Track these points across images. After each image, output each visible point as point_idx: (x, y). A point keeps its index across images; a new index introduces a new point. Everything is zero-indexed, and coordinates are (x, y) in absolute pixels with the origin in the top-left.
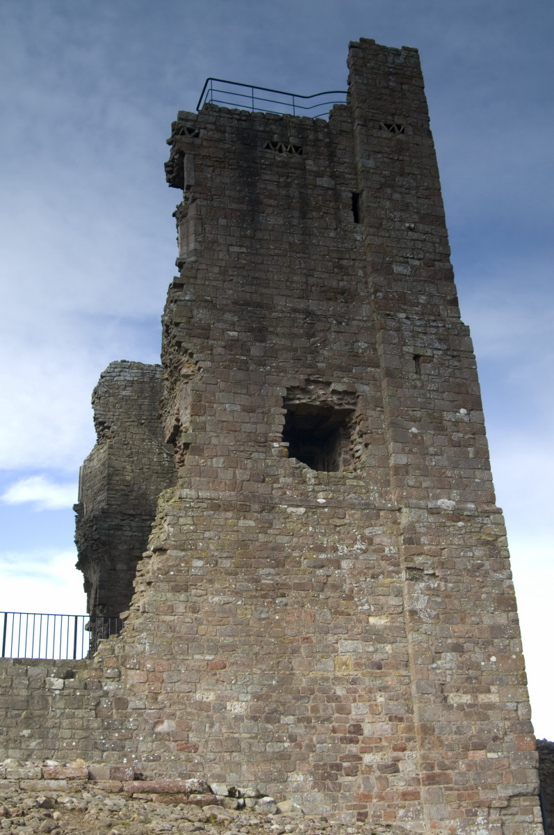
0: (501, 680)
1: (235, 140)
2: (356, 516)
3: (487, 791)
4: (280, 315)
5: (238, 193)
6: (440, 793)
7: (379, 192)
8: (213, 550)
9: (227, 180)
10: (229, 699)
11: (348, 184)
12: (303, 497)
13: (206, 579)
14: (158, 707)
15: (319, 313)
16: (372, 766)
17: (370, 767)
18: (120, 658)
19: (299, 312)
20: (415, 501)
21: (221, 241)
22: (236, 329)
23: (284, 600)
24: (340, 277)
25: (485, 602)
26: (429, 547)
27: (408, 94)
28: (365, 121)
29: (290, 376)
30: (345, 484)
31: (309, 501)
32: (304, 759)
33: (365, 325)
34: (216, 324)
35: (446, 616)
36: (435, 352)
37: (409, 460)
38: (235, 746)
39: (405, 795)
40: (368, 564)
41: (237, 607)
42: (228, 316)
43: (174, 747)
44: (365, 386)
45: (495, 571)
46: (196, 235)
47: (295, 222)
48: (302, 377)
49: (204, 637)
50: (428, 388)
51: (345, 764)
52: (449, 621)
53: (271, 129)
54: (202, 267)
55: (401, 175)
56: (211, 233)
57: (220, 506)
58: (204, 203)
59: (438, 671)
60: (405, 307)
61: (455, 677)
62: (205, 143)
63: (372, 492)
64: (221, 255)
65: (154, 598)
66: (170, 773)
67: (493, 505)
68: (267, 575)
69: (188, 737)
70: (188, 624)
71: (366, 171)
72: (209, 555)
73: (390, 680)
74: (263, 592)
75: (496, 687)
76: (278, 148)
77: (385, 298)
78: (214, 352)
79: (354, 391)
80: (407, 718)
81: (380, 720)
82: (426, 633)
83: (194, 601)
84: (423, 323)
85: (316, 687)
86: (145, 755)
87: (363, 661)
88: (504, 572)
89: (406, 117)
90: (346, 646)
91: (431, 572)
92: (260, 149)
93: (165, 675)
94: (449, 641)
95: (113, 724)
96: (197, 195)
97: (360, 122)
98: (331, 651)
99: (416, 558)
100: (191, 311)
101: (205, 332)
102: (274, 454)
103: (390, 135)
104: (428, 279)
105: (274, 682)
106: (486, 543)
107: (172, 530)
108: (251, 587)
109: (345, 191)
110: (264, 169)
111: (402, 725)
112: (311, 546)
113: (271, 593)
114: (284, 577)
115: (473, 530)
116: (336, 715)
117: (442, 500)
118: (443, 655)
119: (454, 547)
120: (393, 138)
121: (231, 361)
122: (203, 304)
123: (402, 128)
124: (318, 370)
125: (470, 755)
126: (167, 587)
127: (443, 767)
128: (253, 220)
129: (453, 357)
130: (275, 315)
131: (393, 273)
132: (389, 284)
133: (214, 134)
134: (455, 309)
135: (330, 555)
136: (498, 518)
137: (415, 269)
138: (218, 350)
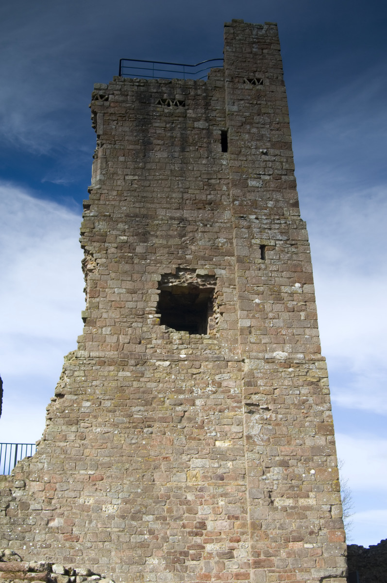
0: (318, 488)
1: (134, 100)
2: (209, 367)
3: (303, 573)
4: (160, 222)
5: (134, 138)
6: (264, 574)
7: (240, 128)
8: (98, 394)
9: (127, 129)
10: (105, 503)
11: (218, 125)
12: (169, 353)
13: (92, 415)
14: (51, 508)
15: (190, 219)
16: (212, 553)
17: (210, 554)
18: (25, 473)
19: (174, 219)
20: (254, 354)
21: (120, 172)
22: (126, 234)
23: (150, 429)
24: (208, 192)
25: (308, 429)
26: (264, 388)
27: (267, 56)
28: (232, 78)
29: (164, 266)
30: (203, 343)
31: (174, 357)
32: (160, 547)
33: (225, 226)
34: (111, 232)
35: (275, 439)
36: (277, 242)
37: (252, 323)
38: (108, 537)
39: (237, 576)
40: (217, 401)
41: (114, 435)
42: (121, 226)
43: (62, 537)
44: (222, 270)
45: (317, 405)
46: (101, 170)
47: (176, 155)
48: (174, 266)
49: (88, 458)
50: (270, 269)
51: (191, 552)
52: (277, 443)
53: (162, 90)
54: (103, 192)
55: (258, 115)
56: (113, 168)
57: (105, 362)
58: (109, 146)
59: (267, 482)
60: (256, 211)
61: (281, 485)
62: (112, 105)
63: (224, 348)
64: (119, 183)
65: (53, 430)
66: (57, 556)
67: (319, 355)
68: (138, 411)
69: (72, 530)
70: (76, 448)
71: (232, 114)
72: (95, 398)
73: (229, 489)
74: (134, 424)
75: (314, 493)
76: (166, 103)
77: (241, 205)
78: (109, 251)
79: (214, 274)
80: (242, 517)
81: (220, 518)
82: (258, 453)
83: (82, 431)
84: (269, 221)
85: (172, 494)
86: (40, 543)
87: (210, 474)
88: (325, 405)
89: (264, 72)
90: (196, 463)
91: (265, 406)
92: (153, 105)
93: (57, 485)
94: (277, 458)
95: (17, 521)
96: (104, 142)
97: (228, 80)
98: (185, 467)
99: (253, 396)
100: (94, 224)
101: (103, 238)
102: (149, 323)
103: (251, 86)
104: (275, 189)
105: (139, 490)
106: (312, 383)
107: (68, 380)
108: (125, 421)
109: (216, 130)
110: (155, 119)
111: (238, 523)
112: (173, 389)
113: (140, 425)
114: (151, 413)
115: (300, 374)
116: (186, 515)
117: (277, 352)
118: (271, 469)
119: (284, 387)
120: (254, 89)
121: (121, 257)
122: (102, 218)
123: (261, 81)
124: (187, 261)
125: (290, 546)
126: (63, 422)
127: (268, 555)
128: (145, 156)
129: (292, 245)
130: (156, 222)
131: (248, 186)
132: (244, 195)
133: (119, 98)
134: (296, 210)
135: (188, 396)
136: (322, 365)
137: (266, 182)
138: (112, 250)
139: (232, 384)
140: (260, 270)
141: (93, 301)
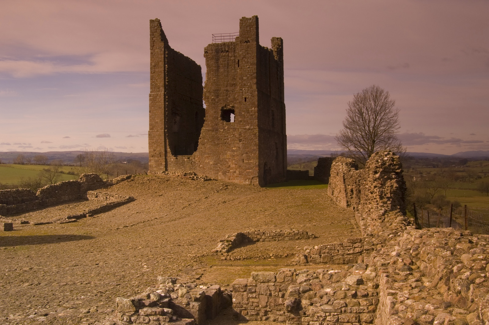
1: (215, 52)
2: (232, 130)
5: (215, 65)
6: (241, 176)
7: (243, 59)
8: (208, 138)
9: (213, 62)
13: (207, 143)
14: (200, 163)
15: (229, 90)
17: (231, 172)
19: (225, 91)
20: (242, 127)
23: (219, 146)
24: (234, 81)
25: (252, 145)
26: (243, 136)
27: (251, 31)
29: (222, 104)
30: (231, 124)
31: (224, 128)
32: (221, 171)
33: (237, 92)
34: (210, 96)
36: (249, 96)
37: (242, 119)
38: (211, 169)
39: (236, 176)
40: (233, 139)
41: (212, 147)
42: (212, 94)
45: (255, 139)
46: (207, 77)
48: (225, 104)
49: (206, 152)
50: (247, 104)
51: (227, 171)
52: (245, 148)
53: (222, 47)
54: (208, 84)
55: (248, 54)
56: (210, 76)
57: (209, 131)
58: (209, 69)
59: (243, 157)
60: (245, 87)
61: (246, 158)
62: (209, 54)
63: (235, 125)
64: (211, 80)
66: (202, 172)
67: (257, 127)
68: (216, 142)
69: (204, 167)
70: (204, 150)
71: (240, 55)
73: (235, 158)
75: (253, 159)
76: (223, 52)
77: (241, 85)
79: (234, 106)
81: (233, 165)
82: (241, 151)
83: (205, 147)
84: (247, 90)
85: (224, 160)
86: (198, 170)
87: (231, 155)
89: (250, 38)
90: (229, 153)
91: (243, 140)
92: (220, 53)
93: (201, 158)
94: (245, 152)
97: (240, 42)
98: (226, 154)
99: (241, 138)
100: (206, 94)
101: (208, 98)
102: (219, 120)
103: (246, 44)
104: (250, 79)
105: (217, 159)
106: (254, 134)
108: (214, 144)
109: (236, 60)
110: (220, 58)
111: (237, 166)
112: (224, 136)
114: (219, 142)
116: (226, 164)
117: (247, 126)
119: (248, 135)
121: (213, 103)
122: (208, 92)
123: (249, 41)
124: (228, 103)
125: (247, 171)
126: (202, 144)
127: (242, 172)
128: (218, 71)
129: (253, 97)
130: (220, 92)
131: (243, 79)
132: (242, 82)
133: (211, 52)
134: (256, 85)
135: (227, 138)
136: (257, 129)
137: (248, 78)
138: (210, 101)
139: (237, 134)
140: (244, 104)
141: (206, 115)
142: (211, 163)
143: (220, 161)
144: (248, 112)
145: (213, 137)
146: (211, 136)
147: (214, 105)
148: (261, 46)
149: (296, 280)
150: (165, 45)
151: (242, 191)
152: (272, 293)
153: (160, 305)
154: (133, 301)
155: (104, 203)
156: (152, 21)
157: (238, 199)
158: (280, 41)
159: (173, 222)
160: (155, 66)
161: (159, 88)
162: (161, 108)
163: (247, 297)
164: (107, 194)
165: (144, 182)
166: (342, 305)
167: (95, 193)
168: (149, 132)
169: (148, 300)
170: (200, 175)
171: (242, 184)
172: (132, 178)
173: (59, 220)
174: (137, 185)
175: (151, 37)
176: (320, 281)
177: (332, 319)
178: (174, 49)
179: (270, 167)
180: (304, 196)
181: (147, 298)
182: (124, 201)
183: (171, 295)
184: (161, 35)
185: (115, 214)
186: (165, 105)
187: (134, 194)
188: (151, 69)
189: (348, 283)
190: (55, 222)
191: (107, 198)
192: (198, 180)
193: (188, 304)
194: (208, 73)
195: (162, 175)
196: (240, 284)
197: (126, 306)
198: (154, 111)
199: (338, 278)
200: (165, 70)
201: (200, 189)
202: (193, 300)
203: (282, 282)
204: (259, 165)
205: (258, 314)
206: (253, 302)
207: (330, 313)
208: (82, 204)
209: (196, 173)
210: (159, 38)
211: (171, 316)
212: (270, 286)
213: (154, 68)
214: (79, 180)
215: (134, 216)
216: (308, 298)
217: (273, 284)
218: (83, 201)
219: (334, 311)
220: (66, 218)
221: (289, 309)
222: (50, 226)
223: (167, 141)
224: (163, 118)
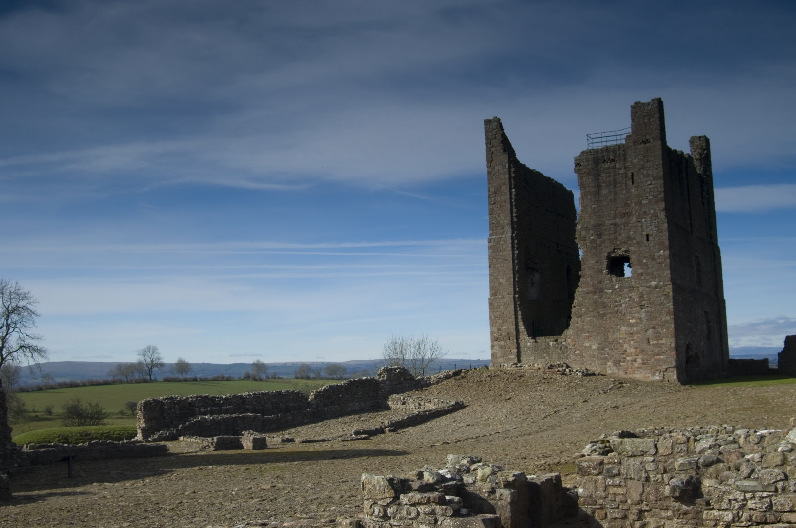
0: (666, 336)
1: (592, 163)
2: (627, 291)
3: (660, 367)
4: (607, 227)
5: (594, 184)
7: (640, 171)
8: (587, 305)
9: (590, 180)
10: (592, 344)
11: (630, 170)
12: (612, 286)
13: (585, 314)
15: (619, 224)
17: (628, 361)
19: (613, 225)
20: (643, 284)
21: (589, 204)
22: (593, 235)
23: (606, 317)
24: (626, 208)
25: (663, 314)
26: (647, 298)
27: (652, 123)
28: (635, 141)
29: (609, 248)
30: (625, 281)
31: (613, 288)
33: (633, 226)
34: (587, 235)
36: (654, 232)
38: (594, 356)
39: (638, 368)
40: (630, 305)
41: (594, 320)
42: (591, 232)
43: (579, 357)
44: (632, 248)
48: (613, 248)
49: (585, 329)
50: (651, 245)
52: (651, 320)
53: (604, 154)
56: (586, 202)
57: (588, 293)
59: (647, 335)
60: (645, 216)
61: (652, 336)
62: (583, 167)
64: (589, 210)
66: (578, 363)
67: (669, 282)
68: (602, 311)
69: (582, 355)
70: (581, 326)
71: (635, 164)
72: (586, 307)
73: (635, 337)
74: (600, 316)
76: (606, 162)
77: (639, 214)
79: (629, 249)
80: (639, 348)
81: (632, 348)
82: (644, 324)
83: (583, 320)
84: (650, 222)
85: (615, 340)
87: (628, 332)
89: (651, 134)
90: (623, 329)
91: (647, 306)
92: (601, 164)
93: (576, 340)
94: (651, 326)
97: (633, 144)
98: (619, 330)
99: (642, 302)
100: (580, 232)
101: (584, 239)
102: (604, 274)
103: (644, 145)
104: (654, 203)
105: (604, 340)
108: (597, 315)
109: (629, 173)
110: (602, 172)
111: (638, 350)
112: (614, 301)
113: (603, 316)
114: (606, 311)
115: (661, 291)
116: (620, 348)
117: (653, 283)
118: (649, 330)
120: (645, 147)
121: (592, 246)
122: (584, 229)
123: (649, 140)
124: (618, 245)
125: (655, 357)
126: (578, 316)
127: (647, 361)
128: (599, 194)
129: (660, 232)
130: (605, 228)
131: (642, 204)
132: (640, 209)
133: (585, 163)
134: (664, 212)
135: (619, 303)
136: (671, 286)
137: (650, 200)
138: (588, 244)
139: (635, 297)
140: (646, 246)
141: (583, 267)
142: (594, 347)
143: (610, 343)
144: (653, 259)
145: (595, 303)
146: (592, 301)
147: (594, 251)
148: (670, 149)
149: (695, 448)
150: (510, 157)
151: (648, 391)
152: (651, 476)
153: (440, 490)
154: (390, 481)
155: (415, 412)
156: (487, 122)
157: (641, 403)
158: (704, 141)
159: (526, 437)
160: (495, 193)
161: (503, 228)
162: (508, 260)
163: (604, 485)
164: (421, 399)
165: (482, 379)
166: (776, 476)
167: (402, 397)
168: (489, 299)
169: (420, 481)
170: (575, 367)
171: (648, 380)
172: (462, 374)
173: (341, 436)
174: (471, 385)
175: (487, 147)
176: (740, 448)
177: (759, 505)
178: (525, 165)
179: (696, 353)
180: (758, 395)
181: (419, 479)
182: (447, 408)
183: (464, 477)
184: (503, 142)
185: (431, 428)
186: (513, 254)
187: (465, 397)
188: (489, 197)
189: (790, 442)
190: (335, 439)
191: (420, 404)
192: (573, 374)
193: (492, 491)
194: (582, 199)
195: (512, 369)
196: (591, 461)
197: (378, 488)
198: (496, 266)
199: (773, 439)
200: (511, 199)
201: (575, 388)
202: (503, 486)
203: (669, 454)
204: (677, 348)
205: (625, 517)
206: (615, 494)
207: (754, 492)
208: (380, 416)
209: (570, 365)
210: (500, 148)
211: (457, 506)
212: (646, 463)
213: (494, 196)
214: (377, 378)
215: (462, 430)
216: (715, 475)
217: (652, 459)
218: (383, 411)
219: (761, 489)
220: (352, 433)
221: (677, 494)
222: (325, 444)
223: (520, 313)
224: (512, 276)
